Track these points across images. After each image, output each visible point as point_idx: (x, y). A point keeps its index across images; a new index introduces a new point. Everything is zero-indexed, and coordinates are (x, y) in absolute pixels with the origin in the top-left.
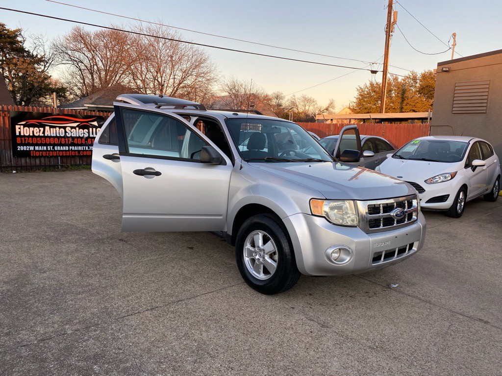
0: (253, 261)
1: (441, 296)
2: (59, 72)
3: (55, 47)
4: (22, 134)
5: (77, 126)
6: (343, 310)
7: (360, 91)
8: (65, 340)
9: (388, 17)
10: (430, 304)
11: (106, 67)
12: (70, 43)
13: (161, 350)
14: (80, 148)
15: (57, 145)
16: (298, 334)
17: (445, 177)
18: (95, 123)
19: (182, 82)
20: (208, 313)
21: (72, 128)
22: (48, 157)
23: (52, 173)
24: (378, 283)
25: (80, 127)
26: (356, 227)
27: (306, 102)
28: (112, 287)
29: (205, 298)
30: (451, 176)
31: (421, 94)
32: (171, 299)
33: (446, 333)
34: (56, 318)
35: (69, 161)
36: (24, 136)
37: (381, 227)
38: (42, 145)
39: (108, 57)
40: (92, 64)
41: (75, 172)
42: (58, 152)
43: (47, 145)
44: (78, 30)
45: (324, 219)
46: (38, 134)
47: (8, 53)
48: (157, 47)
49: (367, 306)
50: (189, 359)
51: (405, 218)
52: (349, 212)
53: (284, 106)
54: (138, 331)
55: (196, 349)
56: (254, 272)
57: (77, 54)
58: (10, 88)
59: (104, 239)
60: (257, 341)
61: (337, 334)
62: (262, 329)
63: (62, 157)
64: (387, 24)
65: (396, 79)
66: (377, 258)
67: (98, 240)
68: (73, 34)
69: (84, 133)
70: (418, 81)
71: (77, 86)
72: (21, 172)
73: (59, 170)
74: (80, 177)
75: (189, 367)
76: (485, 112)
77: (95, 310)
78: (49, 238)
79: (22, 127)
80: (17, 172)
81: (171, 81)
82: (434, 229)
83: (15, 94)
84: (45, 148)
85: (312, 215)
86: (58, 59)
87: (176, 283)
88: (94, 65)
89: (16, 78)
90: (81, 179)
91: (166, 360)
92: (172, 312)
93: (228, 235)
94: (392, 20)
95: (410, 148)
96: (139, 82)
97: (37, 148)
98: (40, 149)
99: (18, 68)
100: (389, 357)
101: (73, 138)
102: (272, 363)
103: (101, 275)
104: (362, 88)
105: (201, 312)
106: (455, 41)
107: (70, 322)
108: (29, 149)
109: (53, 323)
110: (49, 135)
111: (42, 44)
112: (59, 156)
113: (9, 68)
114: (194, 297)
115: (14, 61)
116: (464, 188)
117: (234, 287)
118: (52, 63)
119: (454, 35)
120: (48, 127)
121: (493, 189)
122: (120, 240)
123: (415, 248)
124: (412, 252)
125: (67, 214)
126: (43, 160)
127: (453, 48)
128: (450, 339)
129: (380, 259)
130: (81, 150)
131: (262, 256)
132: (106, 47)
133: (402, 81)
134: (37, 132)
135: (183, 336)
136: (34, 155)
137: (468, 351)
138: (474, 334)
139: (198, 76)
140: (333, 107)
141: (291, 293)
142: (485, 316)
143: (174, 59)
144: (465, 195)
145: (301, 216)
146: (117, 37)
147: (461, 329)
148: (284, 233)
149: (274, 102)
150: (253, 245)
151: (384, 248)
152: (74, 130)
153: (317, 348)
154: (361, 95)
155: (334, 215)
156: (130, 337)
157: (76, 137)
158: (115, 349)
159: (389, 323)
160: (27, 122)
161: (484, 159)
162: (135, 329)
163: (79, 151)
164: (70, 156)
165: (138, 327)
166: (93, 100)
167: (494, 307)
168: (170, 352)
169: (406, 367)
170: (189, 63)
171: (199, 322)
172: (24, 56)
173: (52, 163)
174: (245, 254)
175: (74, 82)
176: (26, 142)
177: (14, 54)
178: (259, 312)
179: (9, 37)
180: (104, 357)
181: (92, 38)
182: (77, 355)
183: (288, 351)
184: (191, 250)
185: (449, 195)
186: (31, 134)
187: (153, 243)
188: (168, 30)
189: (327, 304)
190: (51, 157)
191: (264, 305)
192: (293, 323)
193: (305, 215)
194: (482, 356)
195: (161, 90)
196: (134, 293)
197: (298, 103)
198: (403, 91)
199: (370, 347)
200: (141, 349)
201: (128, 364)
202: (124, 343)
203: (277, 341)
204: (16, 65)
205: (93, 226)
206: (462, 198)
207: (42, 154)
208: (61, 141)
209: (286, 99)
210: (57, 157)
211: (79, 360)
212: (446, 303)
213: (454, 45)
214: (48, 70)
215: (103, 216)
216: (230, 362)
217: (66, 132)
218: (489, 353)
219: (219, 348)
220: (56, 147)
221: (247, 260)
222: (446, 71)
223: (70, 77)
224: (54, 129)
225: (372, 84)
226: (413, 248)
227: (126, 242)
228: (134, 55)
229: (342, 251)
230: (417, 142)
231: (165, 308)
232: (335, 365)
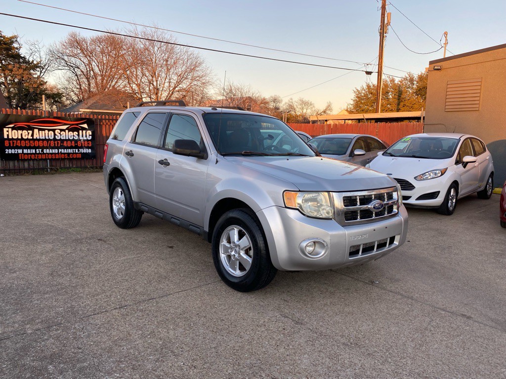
0: (229, 257)
1: (425, 292)
2: (55, 78)
3: (52, 53)
4: (10, 137)
5: (67, 129)
6: (320, 307)
7: (357, 93)
8: (23, 339)
9: (382, 18)
10: (412, 299)
11: (103, 72)
12: (67, 49)
13: (123, 349)
14: (70, 151)
15: (47, 148)
16: (270, 332)
17: (436, 174)
18: (85, 126)
19: (178, 85)
20: (179, 311)
21: (61, 130)
22: (36, 160)
23: (41, 176)
24: (360, 280)
25: (70, 130)
26: (331, 219)
27: (303, 105)
28: (83, 287)
29: (178, 296)
30: (442, 173)
31: (418, 95)
32: (142, 298)
33: (426, 329)
34: (19, 318)
35: (58, 164)
36: (13, 139)
37: (358, 220)
38: (30, 148)
39: (105, 62)
40: (88, 70)
41: (64, 175)
42: (47, 155)
43: (35, 148)
44: (73, 36)
45: (297, 211)
46: (27, 137)
47: (4, 59)
48: (152, 52)
49: (347, 303)
50: (151, 357)
51: (385, 211)
52: (324, 203)
53: (281, 109)
54: (102, 330)
55: (160, 347)
56: (230, 269)
57: (73, 59)
58: (6, 94)
59: (82, 239)
60: (226, 338)
61: (311, 330)
62: (233, 326)
63: (51, 160)
64: (381, 26)
65: (393, 81)
66: (354, 252)
67: (76, 240)
68: (69, 39)
69: (74, 136)
70: (415, 82)
71: (73, 91)
72: (9, 175)
73: (48, 173)
74: (70, 180)
75: (149, 366)
76: (477, 109)
77: (61, 309)
78: (25, 239)
79: (10, 129)
80: (5, 176)
81: (167, 84)
82: (424, 226)
83: (11, 100)
84: (34, 151)
85: (286, 207)
86: (54, 65)
87: (150, 282)
88: (90, 71)
89: (12, 84)
90: (69, 182)
91: (127, 359)
92: (141, 311)
93: (205, 232)
94: (386, 22)
95: (400, 146)
96: (134, 86)
97: (25, 151)
98: (29, 152)
99: (14, 74)
100: (363, 353)
101: (62, 141)
102: (238, 361)
103: (73, 274)
104: (359, 89)
105: (172, 310)
106: (447, 40)
107: (32, 321)
108: (18, 152)
109: (14, 323)
110: (38, 138)
111: (38, 50)
112: (48, 159)
113: (5, 74)
114: (166, 296)
115: (10, 67)
116: (455, 185)
117: (209, 285)
118: (48, 69)
119: (446, 34)
120: (37, 130)
121: (486, 186)
122: (99, 240)
123: (396, 242)
124: (393, 246)
125: (49, 215)
126: (31, 163)
127: (446, 46)
128: (429, 334)
129: (358, 253)
130: (71, 153)
131: (237, 251)
132: (102, 52)
133: (399, 83)
134: (26, 134)
135: (149, 335)
136: (23, 158)
137: (447, 347)
138: (455, 330)
139: (193, 79)
140: (331, 110)
141: (268, 290)
142: (468, 311)
143: (169, 63)
144: (457, 192)
145: (275, 208)
146: (113, 42)
147: (442, 324)
148: (259, 227)
149: (272, 105)
150: (229, 241)
151: (362, 241)
152: (64, 132)
153: (288, 345)
154: (358, 97)
155: (309, 208)
156: (92, 336)
157: (66, 140)
158: (74, 348)
159: (367, 320)
160: (15, 125)
161: (475, 155)
162: (99, 328)
163: (69, 154)
164: (59, 159)
165: (102, 326)
166: (89, 104)
167: (478, 302)
168: (132, 351)
169: (379, 364)
170: (185, 67)
171: (167, 320)
172: (19, 62)
173: (41, 166)
174: (221, 250)
175: (71, 87)
176: (15, 145)
177: (10, 60)
178: (232, 310)
179: (5, 44)
180: (61, 357)
181: (88, 44)
182: (33, 355)
183: (257, 348)
184: (171, 249)
185: (439, 192)
186: (20, 137)
187: (133, 243)
188: (163, 34)
189: (305, 301)
190: (40, 160)
191: (239, 302)
192: (266, 320)
193: (278, 207)
194: (461, 351)
195: (157, 94)
196: (104, 292)
197: (295, 107)
198: (399, 93)
199: (344, 344)
200: (101, 349)
201: (85, 364)
202: (85, 342)
203: (247, 338)
204: (11, 71)
205: (73, 227)
206: (453, 195)
207: (31, 157)
208: (50, 143)
209: (283, 103)
210: (46, 160)
211: (34, 360)
212: (429, 299)
213: (446, 44)
214: (43, 76)
215: (85, 216)
216: (194, 360)
217: (55, 135)
218: (468, 349)
219: (184, 347)
220: (45, 150)
221: (223, 256)
222: (438, 70)
223: (66, 83)
224: (43, 132)
225: (369, 86)
226: (395, 242)
227: (105, 242)
228: (130, 59)
229: (317, 245)
230: (408, 139)
231: (135, 307)
232: (305, 362)
